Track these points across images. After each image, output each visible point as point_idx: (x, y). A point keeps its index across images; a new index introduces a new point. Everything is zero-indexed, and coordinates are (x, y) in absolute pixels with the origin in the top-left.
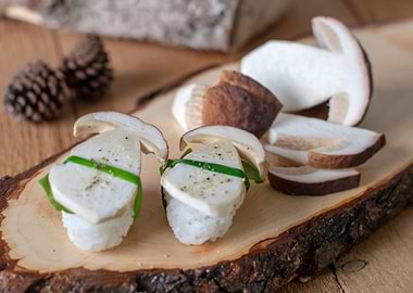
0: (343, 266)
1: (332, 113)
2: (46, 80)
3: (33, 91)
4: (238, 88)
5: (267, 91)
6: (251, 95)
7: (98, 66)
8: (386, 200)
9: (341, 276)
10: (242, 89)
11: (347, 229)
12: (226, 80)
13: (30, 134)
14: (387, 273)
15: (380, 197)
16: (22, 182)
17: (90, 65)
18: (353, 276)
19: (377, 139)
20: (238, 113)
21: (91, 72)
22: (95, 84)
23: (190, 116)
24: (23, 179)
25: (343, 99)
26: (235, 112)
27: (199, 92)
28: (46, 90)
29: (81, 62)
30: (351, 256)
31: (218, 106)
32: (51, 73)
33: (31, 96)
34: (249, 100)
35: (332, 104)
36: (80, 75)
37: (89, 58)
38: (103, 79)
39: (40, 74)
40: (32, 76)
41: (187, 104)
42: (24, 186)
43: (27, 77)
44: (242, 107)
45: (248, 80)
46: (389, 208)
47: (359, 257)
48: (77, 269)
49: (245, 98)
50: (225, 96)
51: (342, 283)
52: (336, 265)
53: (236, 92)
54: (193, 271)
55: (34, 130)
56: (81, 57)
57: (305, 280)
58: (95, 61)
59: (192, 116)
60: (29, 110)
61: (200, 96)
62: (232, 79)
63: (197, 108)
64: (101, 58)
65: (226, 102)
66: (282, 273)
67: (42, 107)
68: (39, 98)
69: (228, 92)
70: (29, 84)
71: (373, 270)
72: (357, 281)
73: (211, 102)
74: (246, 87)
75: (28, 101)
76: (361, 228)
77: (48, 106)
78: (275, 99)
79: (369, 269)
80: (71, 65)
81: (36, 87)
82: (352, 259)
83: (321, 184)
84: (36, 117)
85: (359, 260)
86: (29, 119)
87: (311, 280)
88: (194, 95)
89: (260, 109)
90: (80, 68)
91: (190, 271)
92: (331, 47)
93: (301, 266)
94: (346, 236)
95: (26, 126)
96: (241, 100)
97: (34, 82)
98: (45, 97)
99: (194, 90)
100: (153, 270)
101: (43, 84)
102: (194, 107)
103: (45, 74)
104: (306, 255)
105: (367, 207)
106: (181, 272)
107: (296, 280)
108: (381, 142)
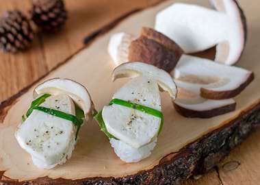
0: (223, 166)
1: (218, 55)
2: (20, 24)
3: (11, 32)
4: (153, 41)
5: (173, 42)
6: (162, 46)
7: (56, 11)
8: (254, 119)
9: (222, 174)
10: (156, 42)
11: (226, 142)
12: (145, 35)
13: (10, 61)
14: (254, 171)
15: (249, 117)
16: (5, 109)
17: (51, 10)
18: (230, 174)
19: (248, 76)
20: (153, 59)
21: (52, 15)
22: (54, 24)
23: (120, 56)
24: (5, 106)
25: (226, 45)
26: (151, 58)
27: (126, 40)
28: (21, 32)
29: (45, 8)
30: (229, 159)
31: (139, 54)
32: (24, 19)
33: (10, 37)
34: (160, 50)
35: (218, 49)
36: (44, 18)
37: (50, 5)
38: (60, 20)
39: (16, 21)
40: (10, 22)
41: (118, 48)
42: (7, 112)
43: (7, 23)
44: (156, 55)
45: (160, 35)
46: (255, 124)
47: (235, 159)
48: (44, 178)
49: (158, 49)
50: (144, 47)
51: (222, 179)
52: (219, 165)
53: (152, 45)
54: (122, 178)
55: (13, 58)
56: (45, 4)
57: (197, 178)
58: (55, 7)
59: (122, 57)
60: (9, 46)
61: (127, 42)
62: (149, 34)
63: (125, 52)
64: (59, 5)
65: (145, 52)
66: (182, 176)
67: (18, 44)
68: (16, 38)
69: (146, 45)
70: (8, 28)
71: (244, 169)
72: (233, 178)
73: (134, 51)
74: (158, 40)
75: (8, 40)
76: (236, 139)
77: (22, 43)
78: (178, 47)
79: (241, 169)
80: (38, 11)
81: (13, 30)
82: (229, 160)
83: (209, 111)
84: (14, 50)
85: (234, 162)
86: (9, 51)
87: (202, 178)
88: (123, 42)
89: (168, 56)
90: (44, 13)
91: (119, 178)
92: (218, 8)
93: (195, 169)
94: (225, 147)
95: (7, 56)
96: (155, 50)
97: (12, 26)
98: (20, 37)
99: (123, 38)
100: (95, 178)
101: (18, 27)
102: (123, 50)
103: (19, 20)
104: (198, 162)
105: (241, 125)
106: (114, 180)
107: (192, 178)
108: (251, 78)
